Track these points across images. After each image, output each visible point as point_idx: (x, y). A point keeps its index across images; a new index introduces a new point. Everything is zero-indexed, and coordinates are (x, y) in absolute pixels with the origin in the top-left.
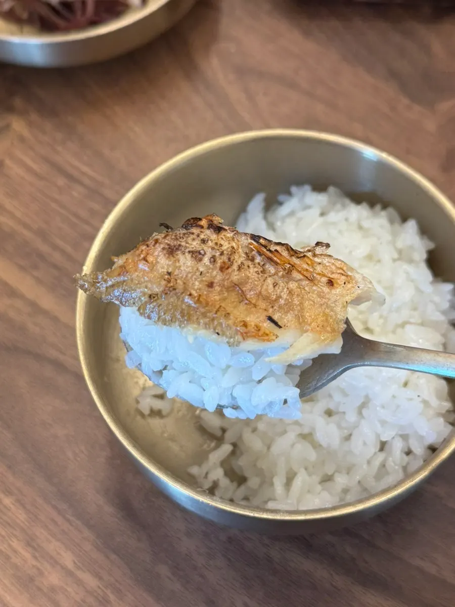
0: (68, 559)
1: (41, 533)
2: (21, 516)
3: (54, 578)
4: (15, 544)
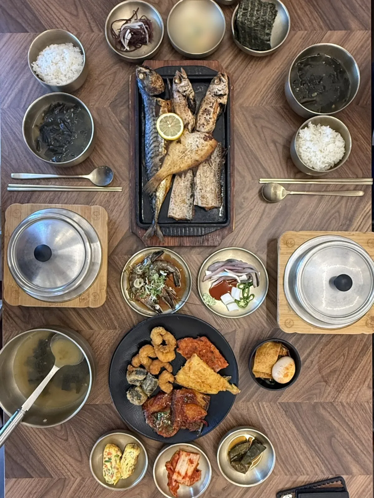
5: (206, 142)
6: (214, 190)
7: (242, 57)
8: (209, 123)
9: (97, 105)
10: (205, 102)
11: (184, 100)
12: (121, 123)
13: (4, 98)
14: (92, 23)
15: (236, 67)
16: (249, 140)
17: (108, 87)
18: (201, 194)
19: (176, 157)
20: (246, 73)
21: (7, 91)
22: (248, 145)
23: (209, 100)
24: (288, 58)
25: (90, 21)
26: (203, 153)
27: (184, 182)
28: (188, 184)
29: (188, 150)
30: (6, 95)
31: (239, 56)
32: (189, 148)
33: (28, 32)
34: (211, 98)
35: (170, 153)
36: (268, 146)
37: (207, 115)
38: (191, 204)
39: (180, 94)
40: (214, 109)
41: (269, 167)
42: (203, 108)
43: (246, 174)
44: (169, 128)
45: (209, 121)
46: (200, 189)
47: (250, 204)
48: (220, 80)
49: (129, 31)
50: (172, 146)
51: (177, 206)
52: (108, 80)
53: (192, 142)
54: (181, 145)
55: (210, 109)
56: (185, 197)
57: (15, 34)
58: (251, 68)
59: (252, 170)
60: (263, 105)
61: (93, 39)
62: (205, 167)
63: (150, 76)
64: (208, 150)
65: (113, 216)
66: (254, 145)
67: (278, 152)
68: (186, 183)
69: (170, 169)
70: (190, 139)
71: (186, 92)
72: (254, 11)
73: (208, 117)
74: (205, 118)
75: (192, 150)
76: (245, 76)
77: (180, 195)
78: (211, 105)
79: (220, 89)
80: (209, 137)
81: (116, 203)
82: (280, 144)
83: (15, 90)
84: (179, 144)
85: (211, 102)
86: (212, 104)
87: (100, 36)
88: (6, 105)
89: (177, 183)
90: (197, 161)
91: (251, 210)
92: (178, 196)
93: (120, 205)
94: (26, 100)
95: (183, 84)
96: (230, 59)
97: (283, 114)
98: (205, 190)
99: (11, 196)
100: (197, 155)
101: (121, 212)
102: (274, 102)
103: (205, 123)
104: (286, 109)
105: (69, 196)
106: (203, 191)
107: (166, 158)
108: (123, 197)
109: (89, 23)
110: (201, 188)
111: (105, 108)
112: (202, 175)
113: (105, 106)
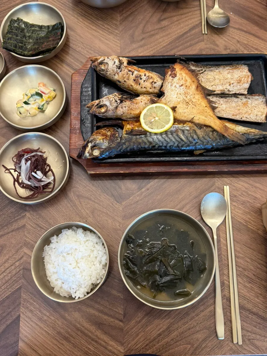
0: (48, 314)
1: (42, 309)
2: (38, 306)
3: (45, 318)
4: (37, 312)
5: (178, 75)
6: (229, 70)
7: (64, 55)
8: (150, 77)
9: (120, 219)
10: (127, 81)
11: (126, 102)
12: (142, 188)
13: (110, 351)
14: (13, 227)
15: (75, 61)
16: (158, 45)
17: (96, 205)
18: (235, 84)
19: (195, 111)
20: (82, 50)
21: (98, 346)
22: (164, 47)
23: (124, 76)
24: (67, 10)
25: (10, 230)
26: (189, 80)
27: (221, 104)
28: (222, 101)
29: (185, 98)
30: (106, 348)
31: (62, 58)
32: (182, 97)
33: (19, 316)
34: (122, 72)
35: (189, 118)
36: (165, 27)
37: (141, 79)
38: (246, 98)
39: (119, 106)
40: (135, 70)
41: (188, 25)
42: (133, 84)
43: (198, 48)
44: (159, 119)
45: (148, 76)
46: (230, 85)
47: (231, 43)
48: (101, 63)
49: (33, 173)
50: (180, 117)
51: (252, 110)
52: (88, 206)
53: (176, 92)
54: (178, 106)
55: (134, 75)
56: (240, 103)
57: (21, 335)
58: (76, 46)
59: (193, 42)
60: (119, 33)
61: (34, 226)
62: (203, 80)
63: (97, 142)
64: (186, 74)
65: (262, 197)
66: (164, 40)
67: (172, 17)
68: (222, 102)
69: (210, 115)
70: (172, 96)
71: (117, 100)
72: (17, 39)
73: (144, 78)
74: (144, 81)
75: (185, 93)
76: (85, 52)
77: (238, 108)
78: (131, 73)
79: (113, 63)
80: (172, 71)
81: (244, 193)
82: (161, 16)
83: (99, 334)
84: (176, 109)
85: (127, 74)
86: (129, 72)
87: (30, 216)
88: (119, 348)
89: (223, 112)
90: (197, 87)
91: (238, 42)
92: (239, 110)
93: (246, 188)
94: (113, 318)
95: (108, 103)
96: (66, 67)
97: (129, 13)
98: (230, 80)
99: (249, 340)
100: (191, 87)
101: (256, 187)
102: (115, 22)
103: (151, 80)
104: (123, 11)
105: (241, 255)
106: (232, 82)
107: (197, 122)
108: (236, 185)
109: (12, 231)
110: (228, 85)
111: (123, 209)
112: (212, 84)
113: (121, 209)
